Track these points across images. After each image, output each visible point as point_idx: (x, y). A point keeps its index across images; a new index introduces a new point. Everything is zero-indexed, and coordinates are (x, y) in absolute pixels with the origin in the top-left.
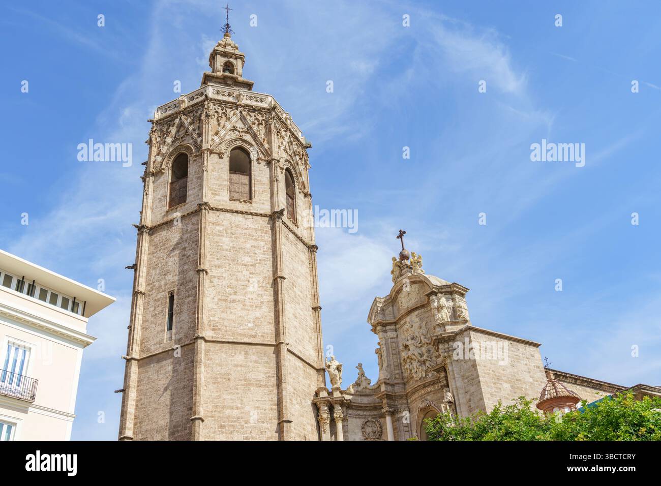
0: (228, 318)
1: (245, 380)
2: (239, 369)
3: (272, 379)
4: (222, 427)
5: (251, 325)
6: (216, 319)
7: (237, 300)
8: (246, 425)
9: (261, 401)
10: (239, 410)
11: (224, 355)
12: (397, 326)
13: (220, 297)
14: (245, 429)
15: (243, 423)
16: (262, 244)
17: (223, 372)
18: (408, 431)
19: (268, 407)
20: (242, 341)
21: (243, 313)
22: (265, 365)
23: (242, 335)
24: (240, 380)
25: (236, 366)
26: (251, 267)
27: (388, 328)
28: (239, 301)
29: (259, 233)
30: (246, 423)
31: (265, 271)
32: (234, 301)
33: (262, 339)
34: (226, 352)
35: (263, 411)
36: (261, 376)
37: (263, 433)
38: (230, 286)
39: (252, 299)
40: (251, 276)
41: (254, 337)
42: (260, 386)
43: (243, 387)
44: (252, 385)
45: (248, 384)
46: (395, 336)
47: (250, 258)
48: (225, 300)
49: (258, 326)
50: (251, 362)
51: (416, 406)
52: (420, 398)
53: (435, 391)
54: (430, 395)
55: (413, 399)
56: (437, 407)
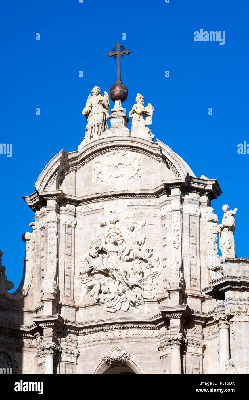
51: (95, 351)
52: (109, 341)
53: (141, 338)
54: (130, 343)
55: (92, 339)
56: (140, 363)
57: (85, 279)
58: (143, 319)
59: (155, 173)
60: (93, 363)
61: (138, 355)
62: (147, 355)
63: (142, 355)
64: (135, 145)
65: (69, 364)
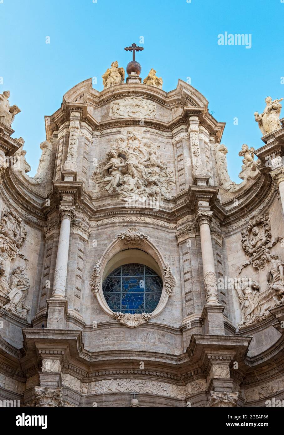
51: (109, 233)
52: (126, 224)
53: (158, 225)
54: (147, 228)
55: (105, 223)
56: (157, 246)
57: (99, 179)
58: (162, 208)
59: (168, 117)
60: (106, 242)
61: (155, 239)
62: (164, 241)
63: (159, 240)
64: (152, 93)
65: (82, 239)
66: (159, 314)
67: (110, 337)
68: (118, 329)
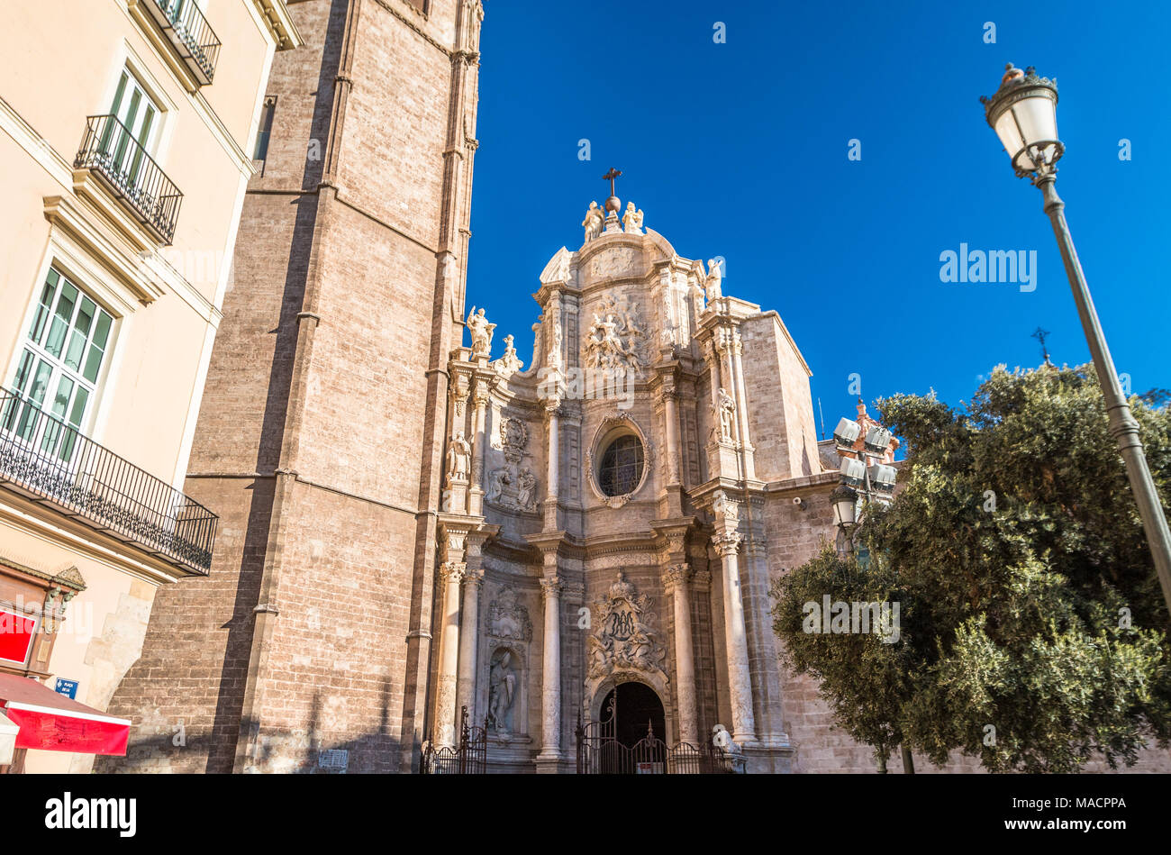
0: (373, 178)
1: (387, 288)
2: (380, 265)
3: (425, 303)
4: (345, 347)
5: (404, 206)
6: (355, 172)
7: (389, 158)
8: (380, 358)
9: (406, 329)
10: (372, 331)
11: (360, 235)
12: (581, 300)
13: (364, 140)
14: (378, 364)
15: (376, 353)
16: (434, 91)
17: (356, 259)
18: (576, 448)
19: (415, 341)
20: (390, 225)
21: (395, 182)
22: (418, 277)
23: (390, 216)
24: (379, 284)
25: (377, 259)
26: (415, 118)
27: (567, 297)
28: (391, 160)
29: (432, 73)
30: (381, 355)
31: (433, 134)
32: (384, 157)
33: (418, 235)
34: (363, 231)
35: (407, 346)
36: (410, 291)
37: (404, 380)
38: (381, 130)
39: (410, 167)
40: (413, 130)
41: (408, 227)
42: (407, 306)
43: (382, 297)
44: (397, 299)
45: (390, 295)
46: (576, 312)
47: (414, 103)
48: (372, 149)
49: (415, 213)
50: (398, 263)
60: (595, 426)
64: (628, 241)
65: (574, 428)
66: (640, 491)
67: (601, 519)
68: (606, 511)
